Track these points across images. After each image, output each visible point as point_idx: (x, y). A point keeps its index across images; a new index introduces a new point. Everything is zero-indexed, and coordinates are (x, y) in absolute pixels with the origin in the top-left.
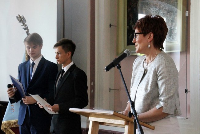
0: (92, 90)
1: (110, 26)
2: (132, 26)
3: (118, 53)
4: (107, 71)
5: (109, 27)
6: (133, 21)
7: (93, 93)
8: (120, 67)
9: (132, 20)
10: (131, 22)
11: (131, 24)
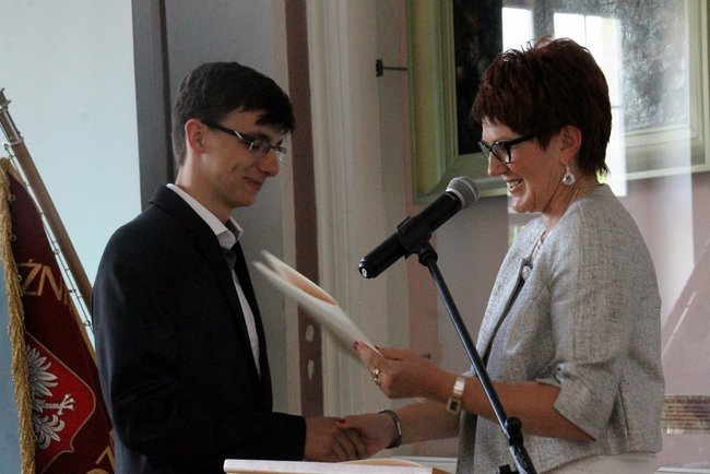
0: (311, 364)
1: (380, 68)
2: (477, 64)
3: (419, 192)
4: (368, 277)
5: (376, 73)
6: (480, 40)
7: (314, 375)
8: (435, 257)
9: (476, 38)
10: (474, 48)
11: (472, 55)
